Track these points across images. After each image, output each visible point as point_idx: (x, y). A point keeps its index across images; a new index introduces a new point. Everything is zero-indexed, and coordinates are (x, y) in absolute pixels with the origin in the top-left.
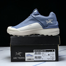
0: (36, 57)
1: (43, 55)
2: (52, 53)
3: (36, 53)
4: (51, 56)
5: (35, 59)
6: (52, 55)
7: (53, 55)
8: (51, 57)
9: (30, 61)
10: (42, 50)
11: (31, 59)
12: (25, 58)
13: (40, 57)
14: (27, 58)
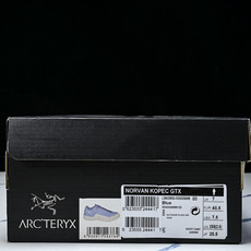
0: (131, 222)
1: (168, 211)
2: (212, 205)
3: (130, 203)
4: (208, 219)
5: (128, 229)
7: (216, 214)
8: (208, 223)
9: (100, 237)
10: (162, 187)
11: (106, 230)
12: (77, 224)
13: (150, 223)
14: (85, 225)
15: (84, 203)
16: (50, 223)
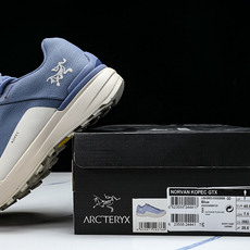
0: (175, 218)
1: (206, 209)
2: (244, 203)
3: (175, 203)
4: (240, 215)
5: (172, 224)
6: (242, 211)
7: (247, 211)
8: (240, 219)
9: (150, 231)
10: (201, 190)
11: (154, 225)
12: (131, 220)
13: (192, 218)
14: (138, 220)
15: (136, 202)
16: (109, 219)
